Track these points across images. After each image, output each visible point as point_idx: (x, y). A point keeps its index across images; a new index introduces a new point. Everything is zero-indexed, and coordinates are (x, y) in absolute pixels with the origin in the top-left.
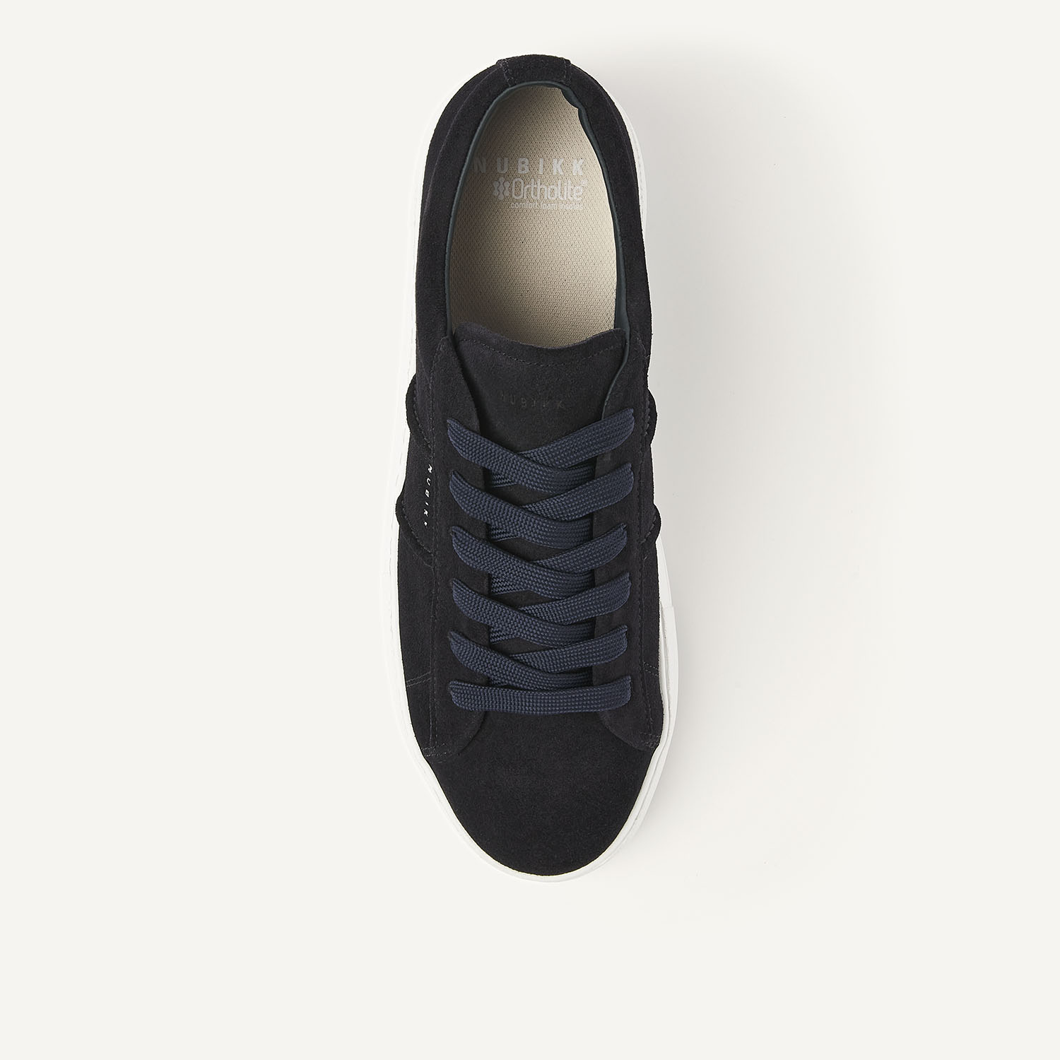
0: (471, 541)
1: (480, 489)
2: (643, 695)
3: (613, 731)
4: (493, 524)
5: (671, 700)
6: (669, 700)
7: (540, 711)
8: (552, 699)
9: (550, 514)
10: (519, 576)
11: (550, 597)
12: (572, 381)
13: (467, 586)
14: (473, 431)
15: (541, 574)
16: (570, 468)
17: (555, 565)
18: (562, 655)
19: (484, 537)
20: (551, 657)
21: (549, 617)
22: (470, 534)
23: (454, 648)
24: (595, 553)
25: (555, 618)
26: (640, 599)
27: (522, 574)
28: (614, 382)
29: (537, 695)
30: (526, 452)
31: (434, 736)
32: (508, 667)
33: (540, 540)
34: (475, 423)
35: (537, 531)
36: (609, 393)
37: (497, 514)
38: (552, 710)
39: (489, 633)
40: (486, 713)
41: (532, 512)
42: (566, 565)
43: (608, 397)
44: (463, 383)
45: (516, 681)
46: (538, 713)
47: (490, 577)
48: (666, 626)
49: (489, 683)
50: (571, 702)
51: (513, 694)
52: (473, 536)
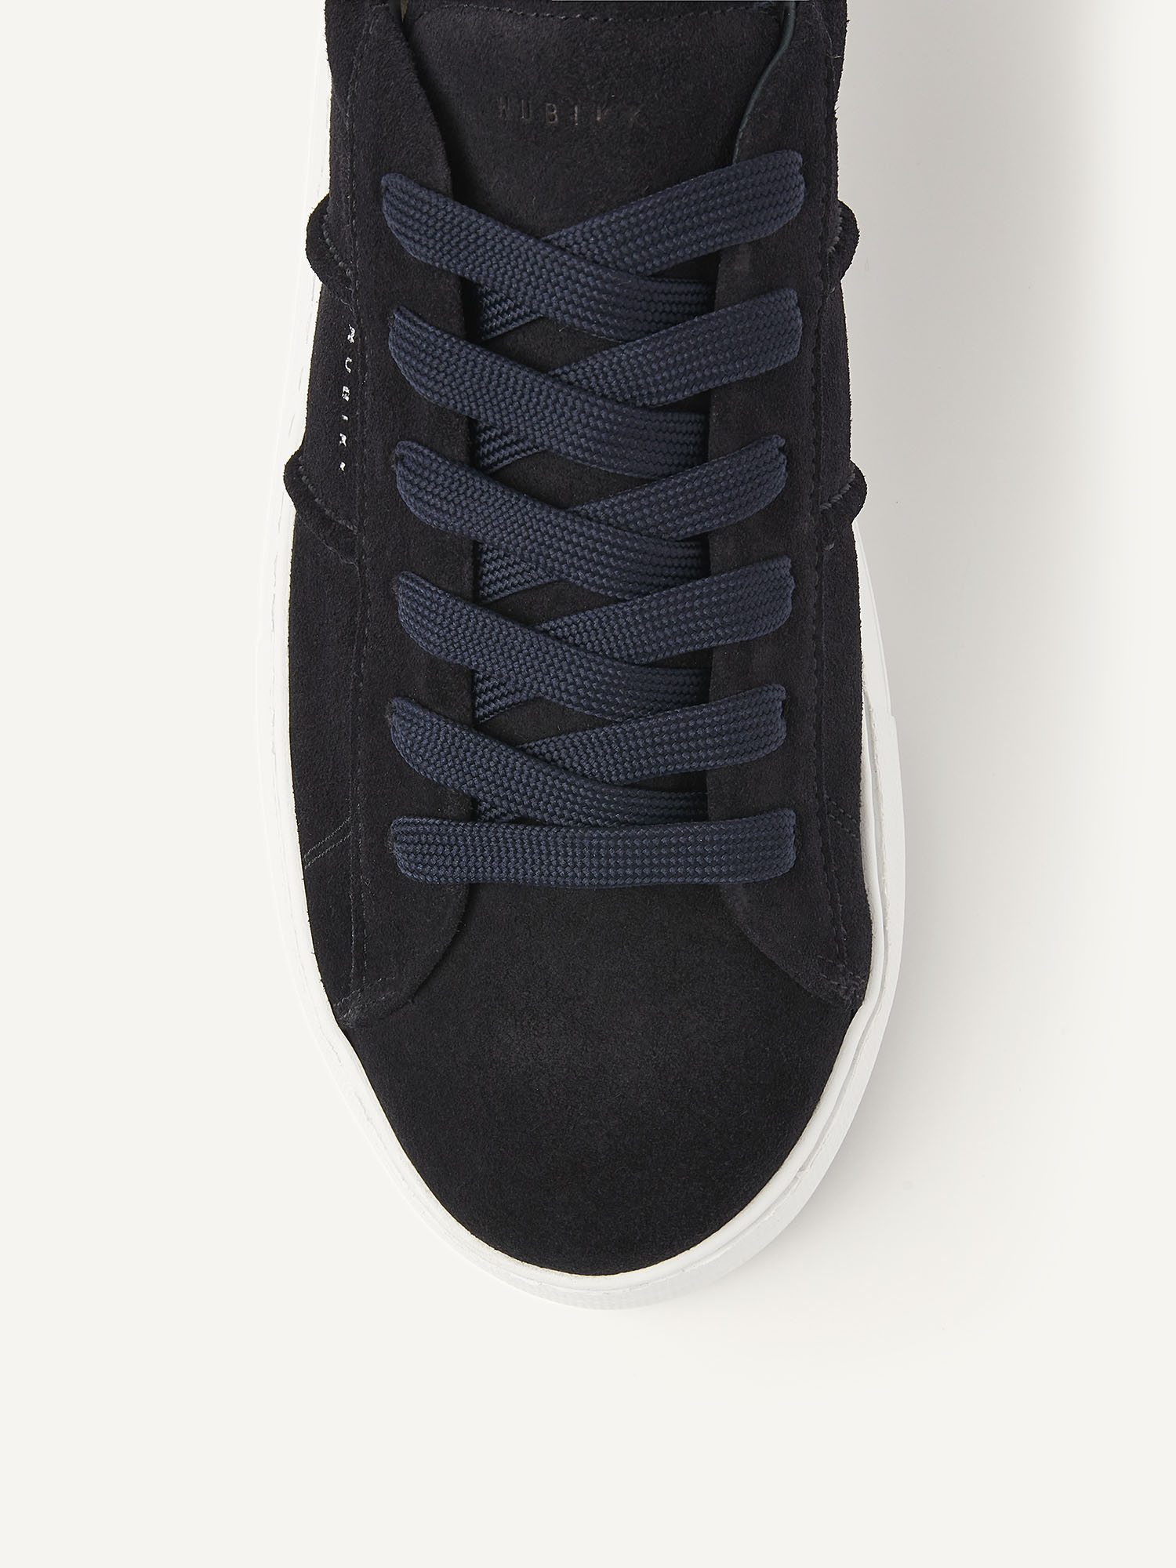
0: (435, 465)
1: (454, 335)
2: (825, 868)
3: (756, 939)
4: (483, 416)
5: (889, 910)
6: (884, 909)
7: (592, 876)
8: (616, 847)
9: (610, 387)
10: (536, 540)
11: (602, 592)
12: (662, 61)
13: (427, 580)
14: (438, 192)
15: (591, 537)
16: (658, 276)
17: (615, 515)
18: (635, 738)
19: (463, 457)
20: (609, 744)
21: (601, 644)
22: (431, 450)
23: (398, 736)
24: (711, 495)
25: (613, 645)
26: (816, 638)
27: (543, 535)
28: (760, 88)
29: (582, 838)
30: (556, 235)
31: (359, 963)
32: (513, 769)
33: (585, 450)
34: (442, 173)
35: (579, 426)
36: (749, 111)
37: (492, 394)
38: (617, 876)
39: (474, 696)
40: (473, 889)
41: (570, 383)
42: (643, 519)
43: (746, 120)
44: (417, 89)
45: (534, 804)
46: (585, 881)
47: (476, 549)
48: (878, 745)
49: (473, 812)
50: (660, 856)
51: (529, 835)
52: (438, 454)
